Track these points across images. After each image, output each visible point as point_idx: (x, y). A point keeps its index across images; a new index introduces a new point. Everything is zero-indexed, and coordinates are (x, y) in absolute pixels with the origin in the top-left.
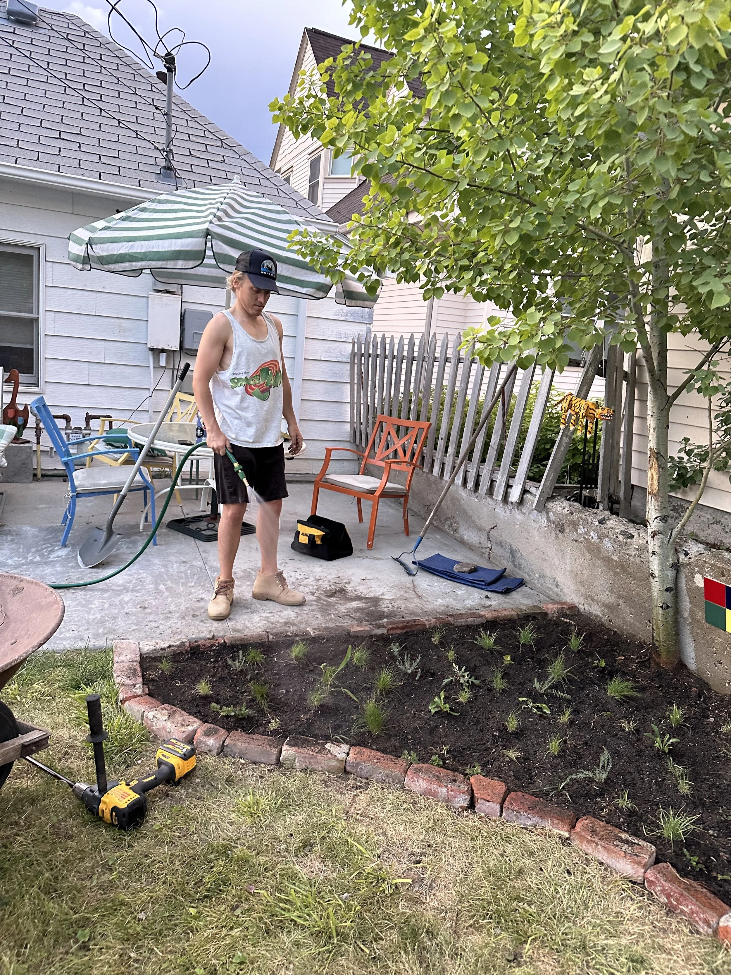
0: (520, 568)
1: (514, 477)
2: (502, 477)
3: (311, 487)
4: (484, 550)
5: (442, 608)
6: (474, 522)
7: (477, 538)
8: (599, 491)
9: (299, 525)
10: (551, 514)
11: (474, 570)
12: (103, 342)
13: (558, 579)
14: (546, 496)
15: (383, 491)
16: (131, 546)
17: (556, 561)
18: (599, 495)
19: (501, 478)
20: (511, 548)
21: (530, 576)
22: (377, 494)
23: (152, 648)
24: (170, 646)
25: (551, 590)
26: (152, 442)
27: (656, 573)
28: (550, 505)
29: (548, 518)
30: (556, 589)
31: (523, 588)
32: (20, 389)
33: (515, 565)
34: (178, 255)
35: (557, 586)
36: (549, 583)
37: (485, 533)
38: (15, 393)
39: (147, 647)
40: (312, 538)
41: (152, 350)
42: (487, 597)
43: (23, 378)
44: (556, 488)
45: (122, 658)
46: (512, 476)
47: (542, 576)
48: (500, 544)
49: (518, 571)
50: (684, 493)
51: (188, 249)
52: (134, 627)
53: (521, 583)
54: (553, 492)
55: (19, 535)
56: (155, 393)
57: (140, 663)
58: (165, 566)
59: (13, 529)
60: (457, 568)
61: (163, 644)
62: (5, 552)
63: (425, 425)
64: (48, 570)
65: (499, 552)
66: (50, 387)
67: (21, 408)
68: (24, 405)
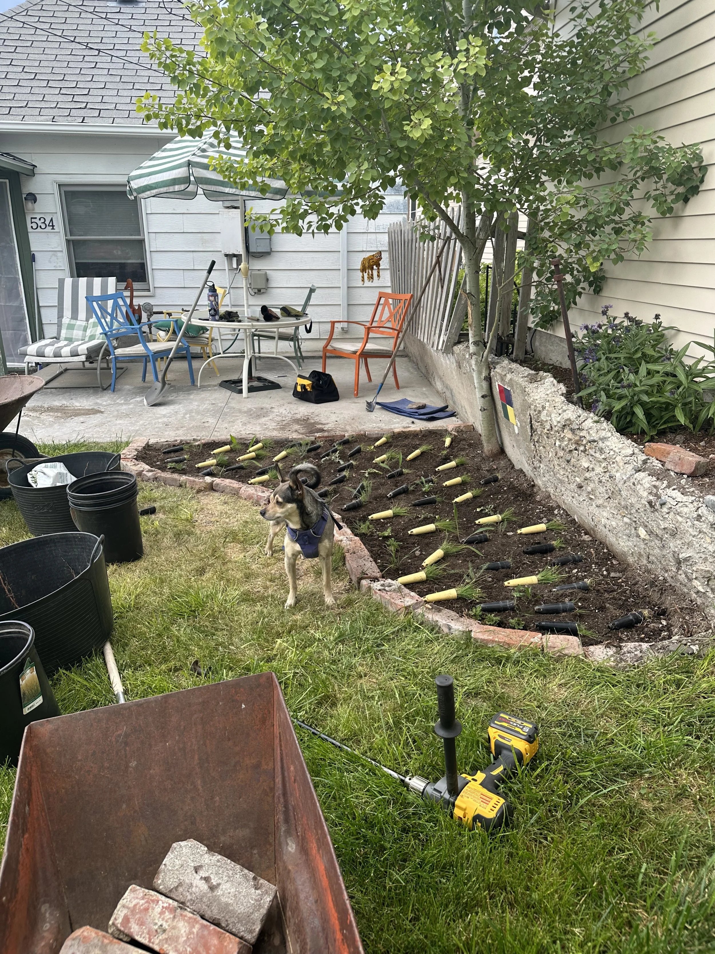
1: (442, 330)
2: (438, 331)
4: (442, 394)
5: (370, 428)
7: (441, 388)
9: (299, 379)
10: (455, 355)
11: (423, 407)
12: (191, 254)
13: (466, 407)
14: (452, 341)
15: (363, 352)
16: (186, 395)
21: (460, 410)
22: (358, 353)
24: (167, 441)
26: (189, 320)
28: (455, 348)
29: (455, 358)
30: (466, 415)
31: (452, 418)
32: (135, 294)
33: (455, 403)
34: (175, 182)
35: (466, 412)
38: (132, 297)
40: (303, 387)
41: (226, 255)
42: (413, 423)
43: (136, 285)
44: (460, 335)
45: (134, 445)
49: (456, 407)
50: (554, 330)
51: (179, 176)
52: (154, 433)
53: (452, 415)
54: (459, 338)
55: (119, 390)
56: (231, 290)
57: (144, 448)
58: (199, 406)
59: (118, 387)
60: (410, 406)
61: (163, 440)
62: (106, 398)
63: (408, 296)
64: (124, 407)
65: (448, 394)
66: (158, 291)
67: (137, 308)
68: (139, 305)
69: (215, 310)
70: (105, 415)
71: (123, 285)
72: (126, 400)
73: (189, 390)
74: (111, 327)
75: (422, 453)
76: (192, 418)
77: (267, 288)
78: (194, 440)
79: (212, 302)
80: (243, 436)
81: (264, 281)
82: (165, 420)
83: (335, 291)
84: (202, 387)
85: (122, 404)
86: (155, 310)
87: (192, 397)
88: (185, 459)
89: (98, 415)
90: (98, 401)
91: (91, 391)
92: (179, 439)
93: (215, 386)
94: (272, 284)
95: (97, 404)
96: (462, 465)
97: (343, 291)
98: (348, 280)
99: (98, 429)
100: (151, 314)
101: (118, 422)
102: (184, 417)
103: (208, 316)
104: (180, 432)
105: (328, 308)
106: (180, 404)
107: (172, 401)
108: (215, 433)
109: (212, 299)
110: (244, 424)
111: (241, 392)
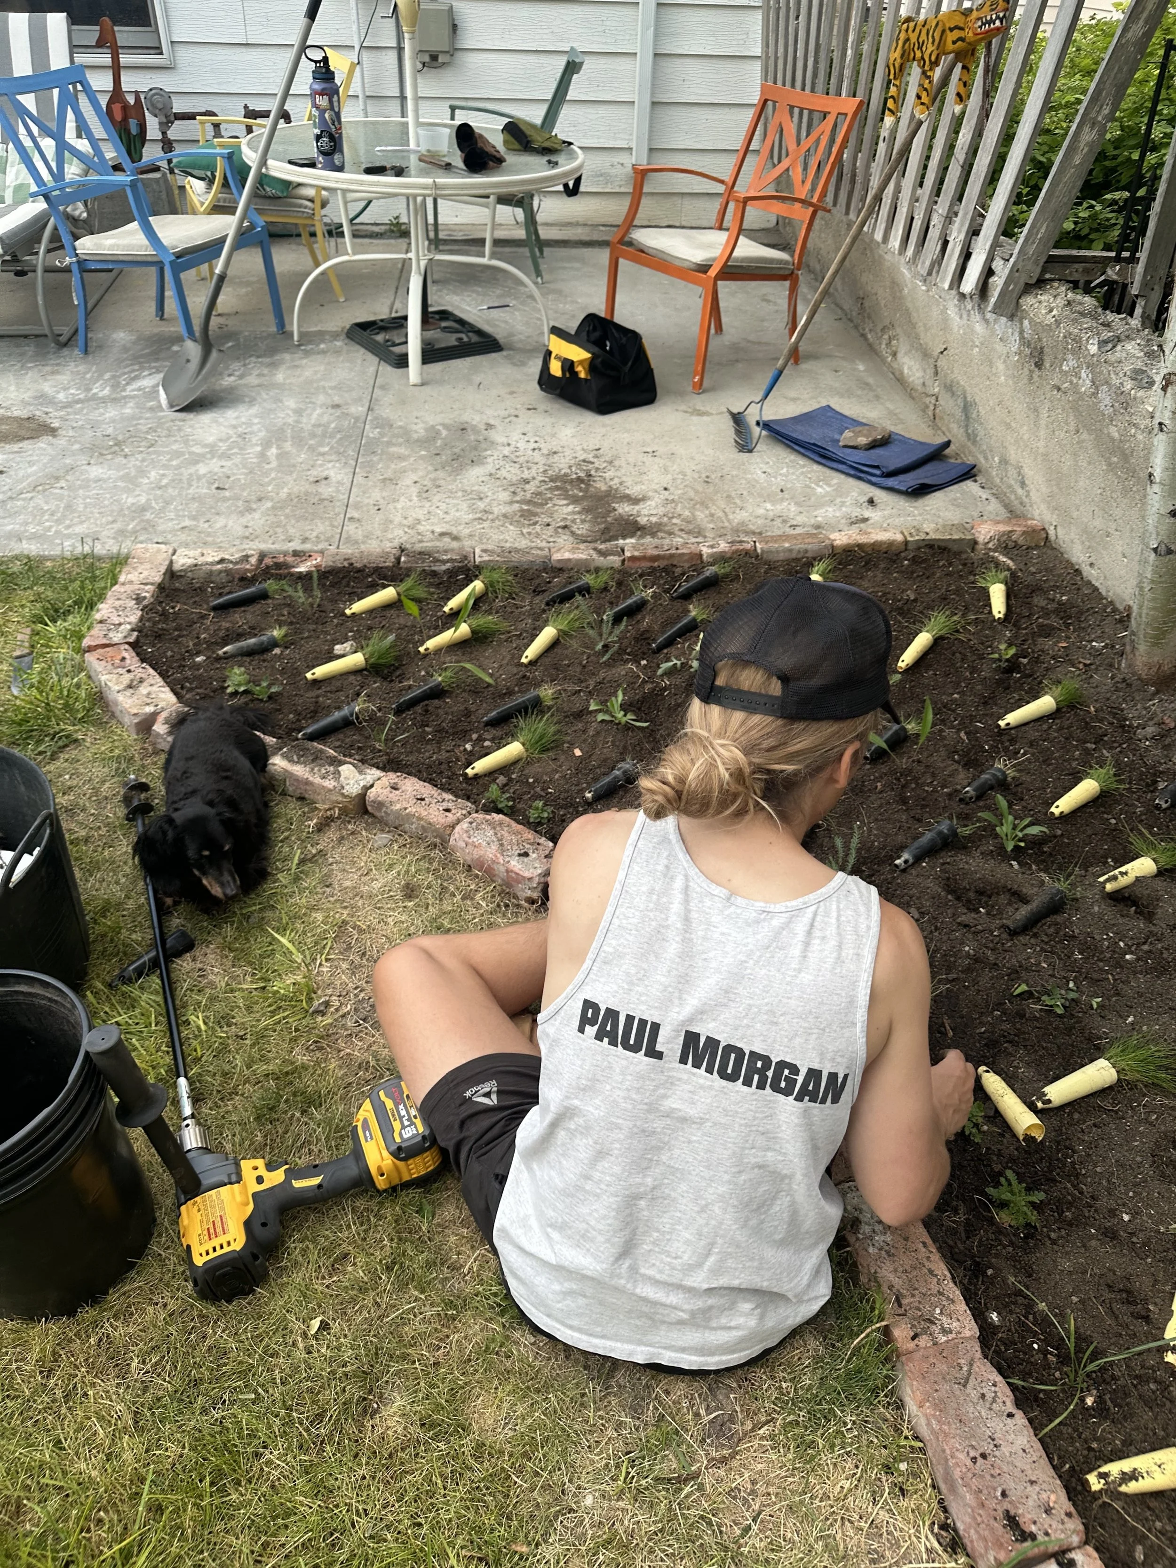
0: (974, 442)
1: (978, 235)
2: (959, 232)
3: (603, 256)
4: (927, 400)
5: (760, 522)
6: (917, 337)
7: (919, 374)
8: (1140, 268)
9: (553, 337)
10: (1026, 323)
11: (884, 442)
13: (1026, 470)
14: (1025, 280)
15: (725, 265)
16: (266, 371)
17: (1024, 431)
18: (1138, 278)
19: (957, 236)
20: (965, 398)
21: (986, 458)
22: (713, 273)
23: (190, 562)
24: (222, 561)
25: (1013, 492)
27: (1158, 474)
28: (1028, 301)
29: (1022, 332)
30: (1020, 491)
31: (969, 485)
32: (124, 59)
33: (968, 435)
35: (1023, 484)
36: (1012, 478)
37: (932, 361)
39: (182, 561)
40: (568, 365)
42: (871, 502)
43: (124, 34)
44: (1051, 259)
45: (132, 577)
46: (975, 232)
47: (1004, 461)
48: (950, 388)
49: (972, 447)
52: (187, 523)
53: (969, 473)
54: (1044, 270)
55: (100, 347)
56: (365, 55)
57: (161, 587)
58: (299, 412)
59: (96, 336)
60: (847, 437)
61: (212, 556)
62: (64, 378)
63: (849, 105)
64: (112, 412)
65: (948, 404)
66: (183, 54)
67: (131, 100)
68: (137, 93)
69: (332, 137)
70: (61, 442)
71: (91, 33)
72: (115, 386)
73: (272, 351)
74: (58, 176)
75: (937, 641)
76: (285, 464)
77: (454, 51)
78: (296, 554)
79: (322, 112)
80: (427, 545)
81: (446, 31)
82: (214, 465)
83: (623, 64)
84: (307, 338)
85: (104, 400)
86: (179, 106)
87: (280, 376)
88: (274, 644)
89: (43, 444)
90: (47, 387)
91: (30, 349)
92: (253, 548)
93: (335, 336)
94: (468, 40)
95: (42, 398)
96: (1072, 707)
97: (642, 65)
98: (657, 35)
99: (39, 500)
100: (170, 118)
101: (96, 471)
102: (262, 455)
103: (312, 151)
104: (257, 520)
105: (602, 110)
106: (252, 402)
107: (231, 390)
108: (350, 528)
109: (323, 101)
110: (424, 493)
111: (402, 362)
